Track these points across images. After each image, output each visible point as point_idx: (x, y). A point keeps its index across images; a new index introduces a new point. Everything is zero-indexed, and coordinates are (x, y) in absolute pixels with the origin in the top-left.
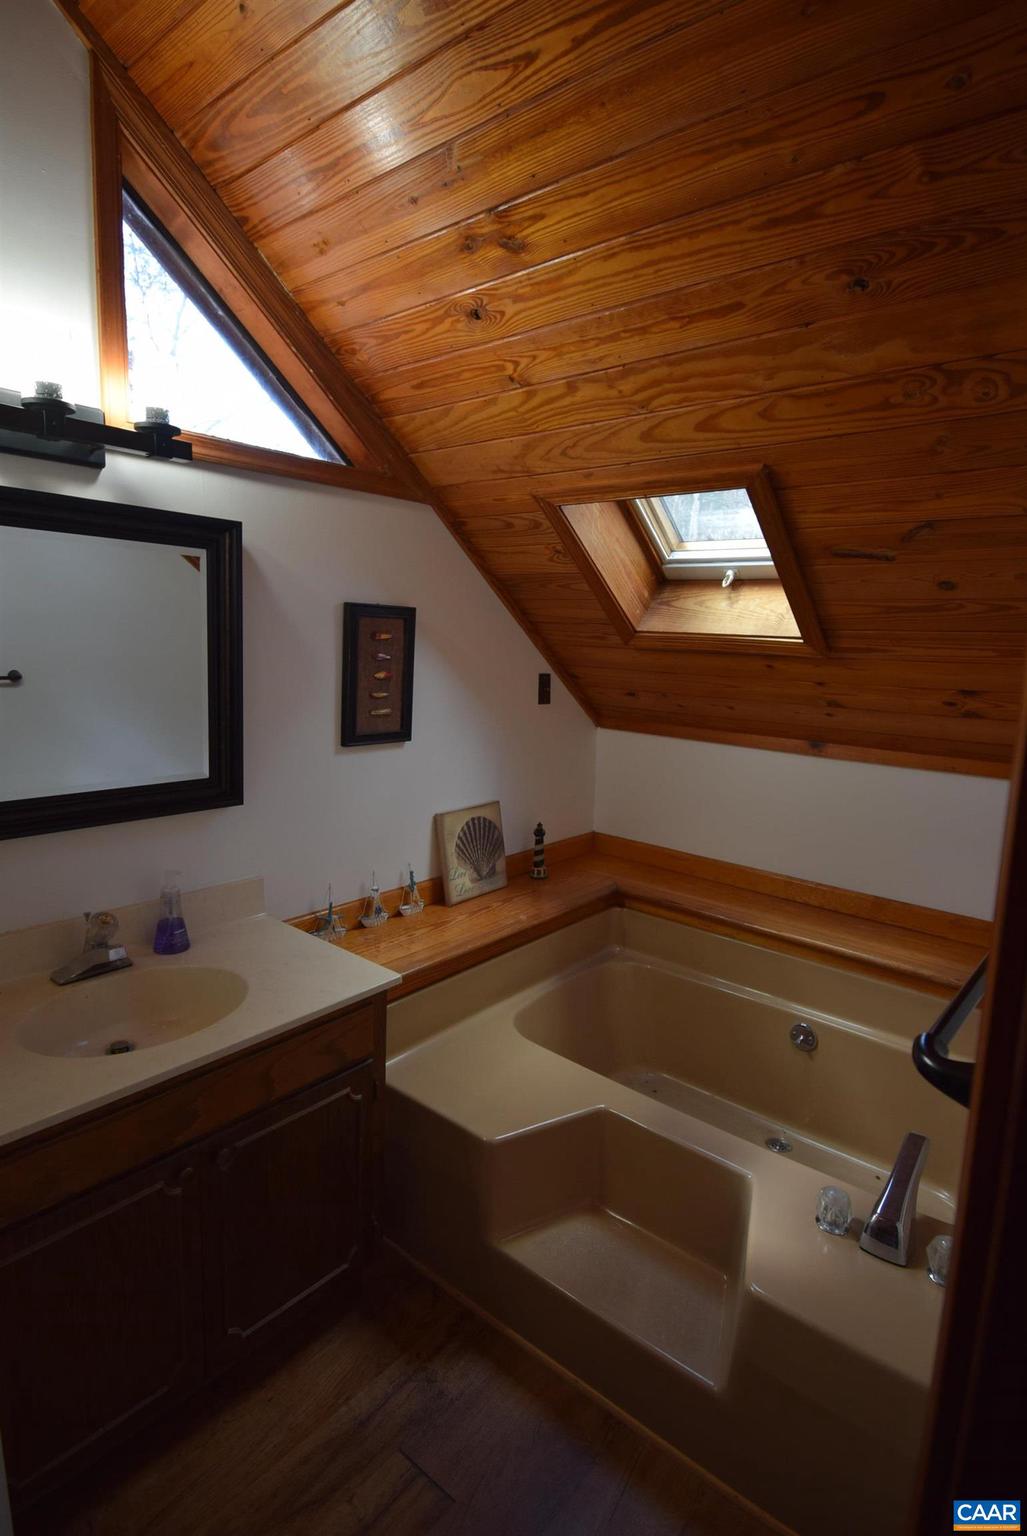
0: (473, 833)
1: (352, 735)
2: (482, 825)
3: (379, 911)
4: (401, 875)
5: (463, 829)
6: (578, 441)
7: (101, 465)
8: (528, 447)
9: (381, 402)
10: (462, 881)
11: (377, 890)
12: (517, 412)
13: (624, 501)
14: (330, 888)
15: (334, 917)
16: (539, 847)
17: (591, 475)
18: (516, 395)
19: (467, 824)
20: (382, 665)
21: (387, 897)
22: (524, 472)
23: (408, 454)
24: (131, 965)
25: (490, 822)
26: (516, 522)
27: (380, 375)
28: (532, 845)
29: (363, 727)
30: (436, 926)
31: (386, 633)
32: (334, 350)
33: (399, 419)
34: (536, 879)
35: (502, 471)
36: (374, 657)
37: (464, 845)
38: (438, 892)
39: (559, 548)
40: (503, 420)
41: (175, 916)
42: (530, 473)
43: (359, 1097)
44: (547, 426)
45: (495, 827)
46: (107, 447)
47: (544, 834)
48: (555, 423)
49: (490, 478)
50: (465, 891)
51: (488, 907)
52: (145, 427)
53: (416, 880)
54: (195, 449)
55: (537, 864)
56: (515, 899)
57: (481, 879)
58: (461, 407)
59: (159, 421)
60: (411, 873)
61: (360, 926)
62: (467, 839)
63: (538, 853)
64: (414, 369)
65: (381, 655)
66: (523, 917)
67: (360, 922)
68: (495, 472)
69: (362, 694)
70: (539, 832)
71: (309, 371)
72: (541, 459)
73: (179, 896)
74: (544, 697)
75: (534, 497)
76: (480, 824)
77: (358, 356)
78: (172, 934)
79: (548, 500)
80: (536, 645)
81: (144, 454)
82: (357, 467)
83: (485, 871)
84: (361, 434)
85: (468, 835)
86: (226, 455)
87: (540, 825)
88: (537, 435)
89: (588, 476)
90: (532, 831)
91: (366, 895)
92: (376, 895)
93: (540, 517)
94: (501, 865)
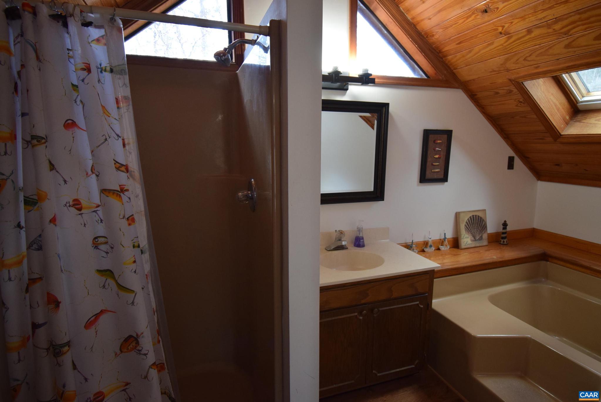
0: (473, 221)
1: (424, 179)
2: (477, 219)
3: (431, 246)
4: (440, 235)
5: (468, 219)
6: (532, 54)
7: (347, 89)
8: (507, 60)
9: (443, 52)
10: (466, 240)
11: (431, 238)
12: (503, 46)
13: (555, 76)
14: (412, 235)
15: (414, 246)
16: (504, 231)
17: (539, 67)
18: (503, 39)
19: (470, 217)
20: (438, 152)
21: (434, 242)
22: (504, 70)
23: (452, 70)
24: (347, 249)
25: (481, 218)
26: (500, 91)
27: (443, 42)
28: (501, 230)
29: (428, 175)
30: (455, 255)
31: (440, 140)
32: (425, 37)
33: (449, 58)
34: (502, 244)
35: (495, 71)
36: (434, 149)
37: (468, 226)
38: (456, 243)
39: (521, 100)
40: (496, 50)
41: (361, 235)
42: (508, 70)
43: (422, 306)
44: (517, 49)
45: (483, 220)
46: (349, 83)
47: (507, 225)
48: (521, 47)
49: (489, 74)
50: (468, 244)
51: (478, 252)
52: (362, 75)
53: (447, 237)
54: (376, 80)
55: (503, 238)
56: (491, 251)
57: (475, 241)
58: (476, 49)
59: (366, 72)
60: (445, 234)
61: (423, 251)
62: (470, 223)
63: (503, 233)
64: (457, 38)
65: (437, 149)
66: (495, 257)
67: (423, 249)
68: (491, 72)
69: (429, 164)
70: (505, 225)
71: (415, 46)
72: (514, 63)
73: (362, 229)
74: (511, 166)
75: (510, 80)
76: (476, 218)
77: (435, 37)
78: (360, 241)
79: (516, 80)
80: (508, 144)
81: (360, 84)
82: (431, 78)
83: (477, 238)
84: (434, 66)
85: (470, 222)
86: (385, 81)
87: (505, 221)
88: (512, 54)
89: (537, 68)
90: (502, 224)
91: (426, 240)
92: (430, 240)
93: (512, 88)
94: (485, 236)
